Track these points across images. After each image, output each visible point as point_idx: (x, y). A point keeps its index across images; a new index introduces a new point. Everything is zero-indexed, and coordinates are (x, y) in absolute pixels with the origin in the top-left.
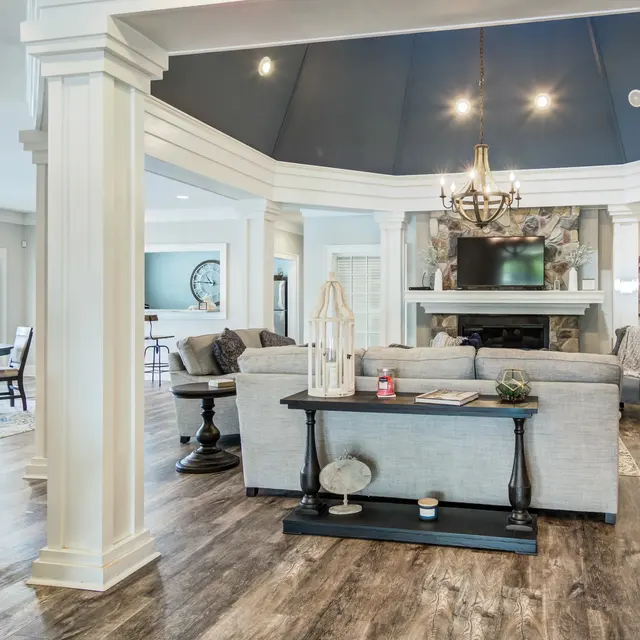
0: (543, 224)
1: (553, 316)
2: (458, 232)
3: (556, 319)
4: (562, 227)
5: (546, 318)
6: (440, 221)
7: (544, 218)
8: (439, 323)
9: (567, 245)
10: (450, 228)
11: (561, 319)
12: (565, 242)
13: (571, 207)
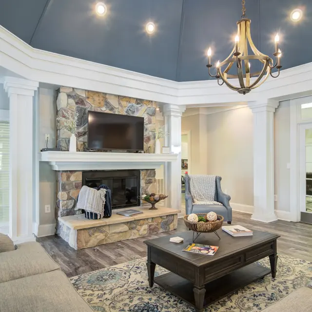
0: (138, 110)
1: (142, 170)
2: (83, 107)
3: (145, 172)
4: (148, 113)
5: (138, 171)
6: (69, 96)
7: (138, 106)
8: (68, 177)
9: (150, 125)
10: (77, 103)
11: (147, 172)
12: (149, 123)
13: (152, 101)
